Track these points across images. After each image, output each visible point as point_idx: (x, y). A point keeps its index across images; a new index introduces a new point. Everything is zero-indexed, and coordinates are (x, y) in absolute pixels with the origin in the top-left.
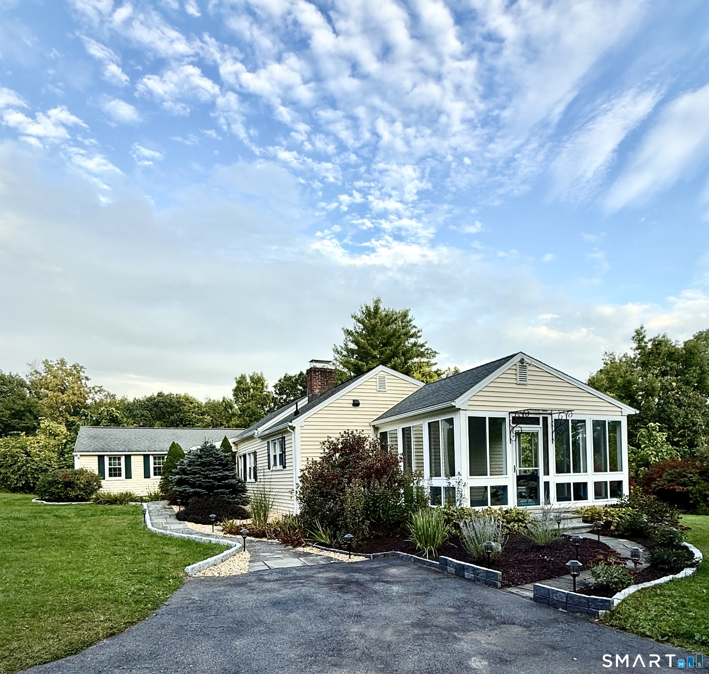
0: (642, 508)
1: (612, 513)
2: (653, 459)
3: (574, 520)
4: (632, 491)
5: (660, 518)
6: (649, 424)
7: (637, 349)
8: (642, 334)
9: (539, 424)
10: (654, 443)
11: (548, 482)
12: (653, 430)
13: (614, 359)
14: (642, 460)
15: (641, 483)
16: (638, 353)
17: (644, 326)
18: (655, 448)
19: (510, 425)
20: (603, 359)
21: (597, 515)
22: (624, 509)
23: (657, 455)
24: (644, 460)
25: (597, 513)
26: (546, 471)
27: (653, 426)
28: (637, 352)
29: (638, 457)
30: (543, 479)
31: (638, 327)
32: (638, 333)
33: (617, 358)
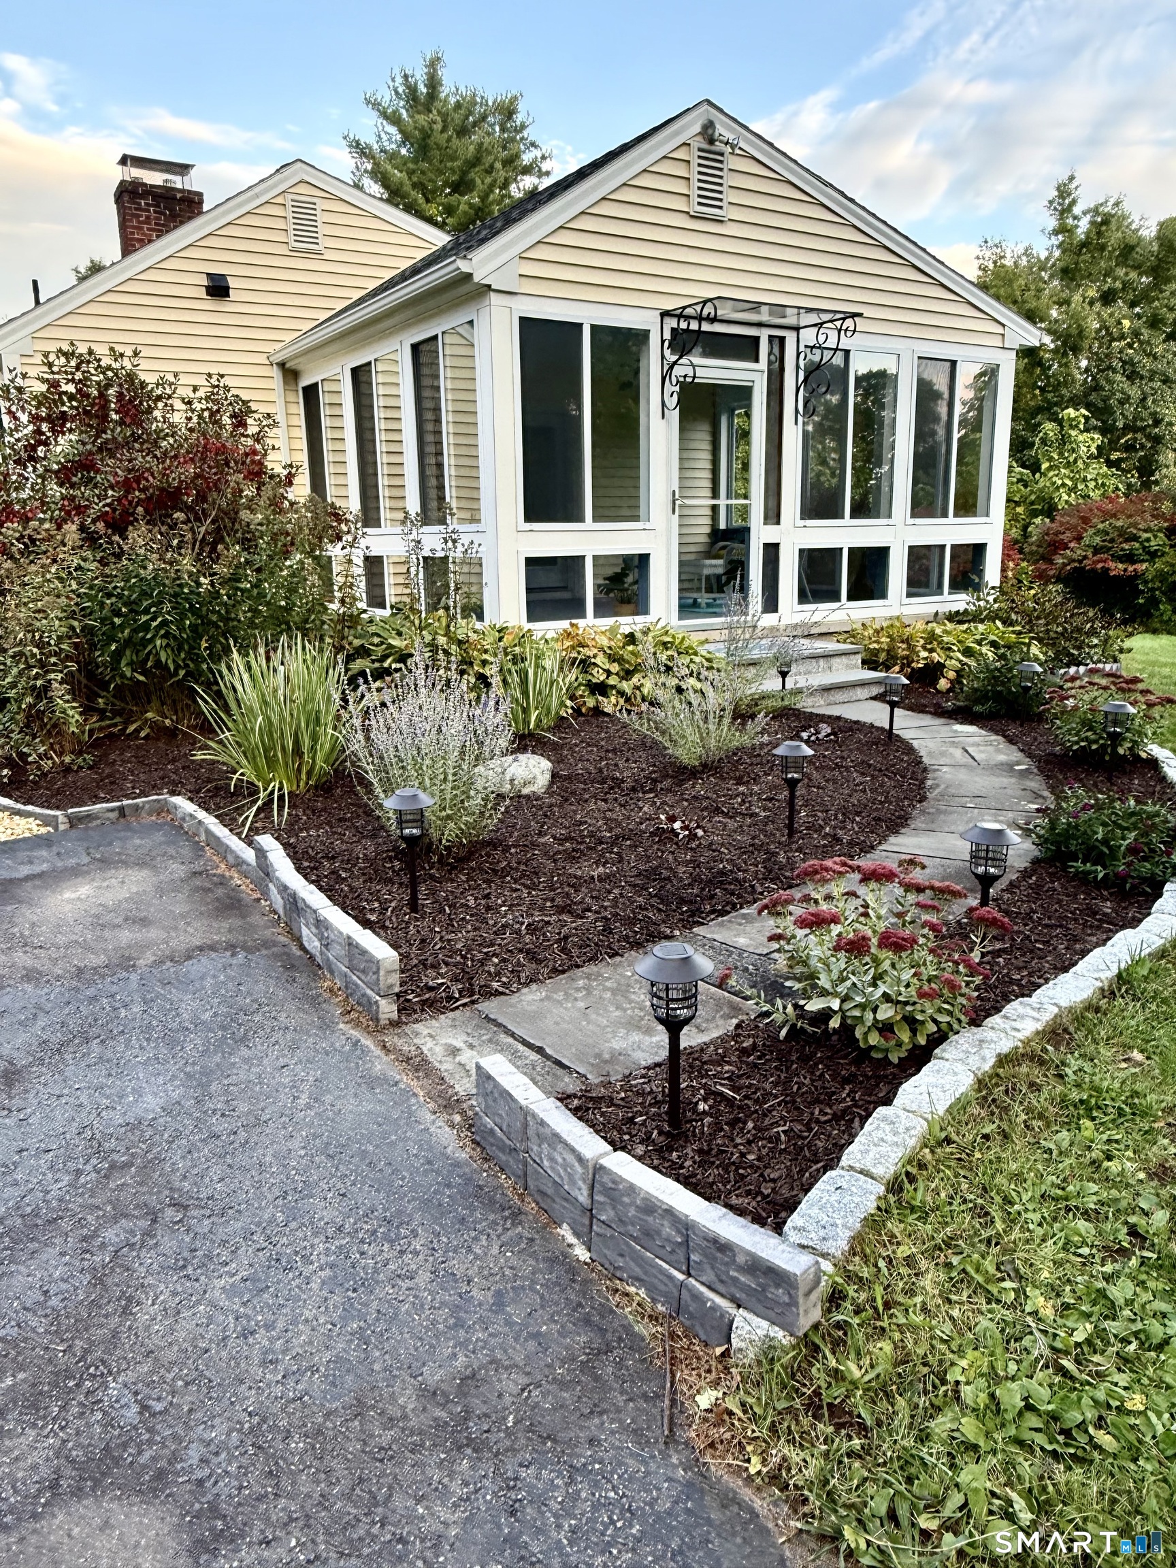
0: (1030, 621)
1: (946, 639)
2: (1065, 497)
3: (836, 662)
4: (1010, 574)
5: (1076, 652)
6: (1066, 411)
7: (1056, 232)
8: (1069, 194)
9: (757, 360)
10: (1071, 459)
11: (776, 546)
12: (1072, 427)
13: (1001, 257)
14: (1041, 499)
15: (1031, 553)
16: (1057, 243)
17: (1076, 174)
18: (1072, 471)
19: (663, 357)
20: (978, 258)
21: (904, 646)
22: (981, 627)
23: (1073, 489)
24: (1044, 500)
25: (906, 641)
26: (772, 513)
27: (1073, 416)
28: (1055, 241)
29: (1032, 492)
30: (761, 534)
31: (1064, 178)
32: (1063, 191)
33: (1008, 255)
